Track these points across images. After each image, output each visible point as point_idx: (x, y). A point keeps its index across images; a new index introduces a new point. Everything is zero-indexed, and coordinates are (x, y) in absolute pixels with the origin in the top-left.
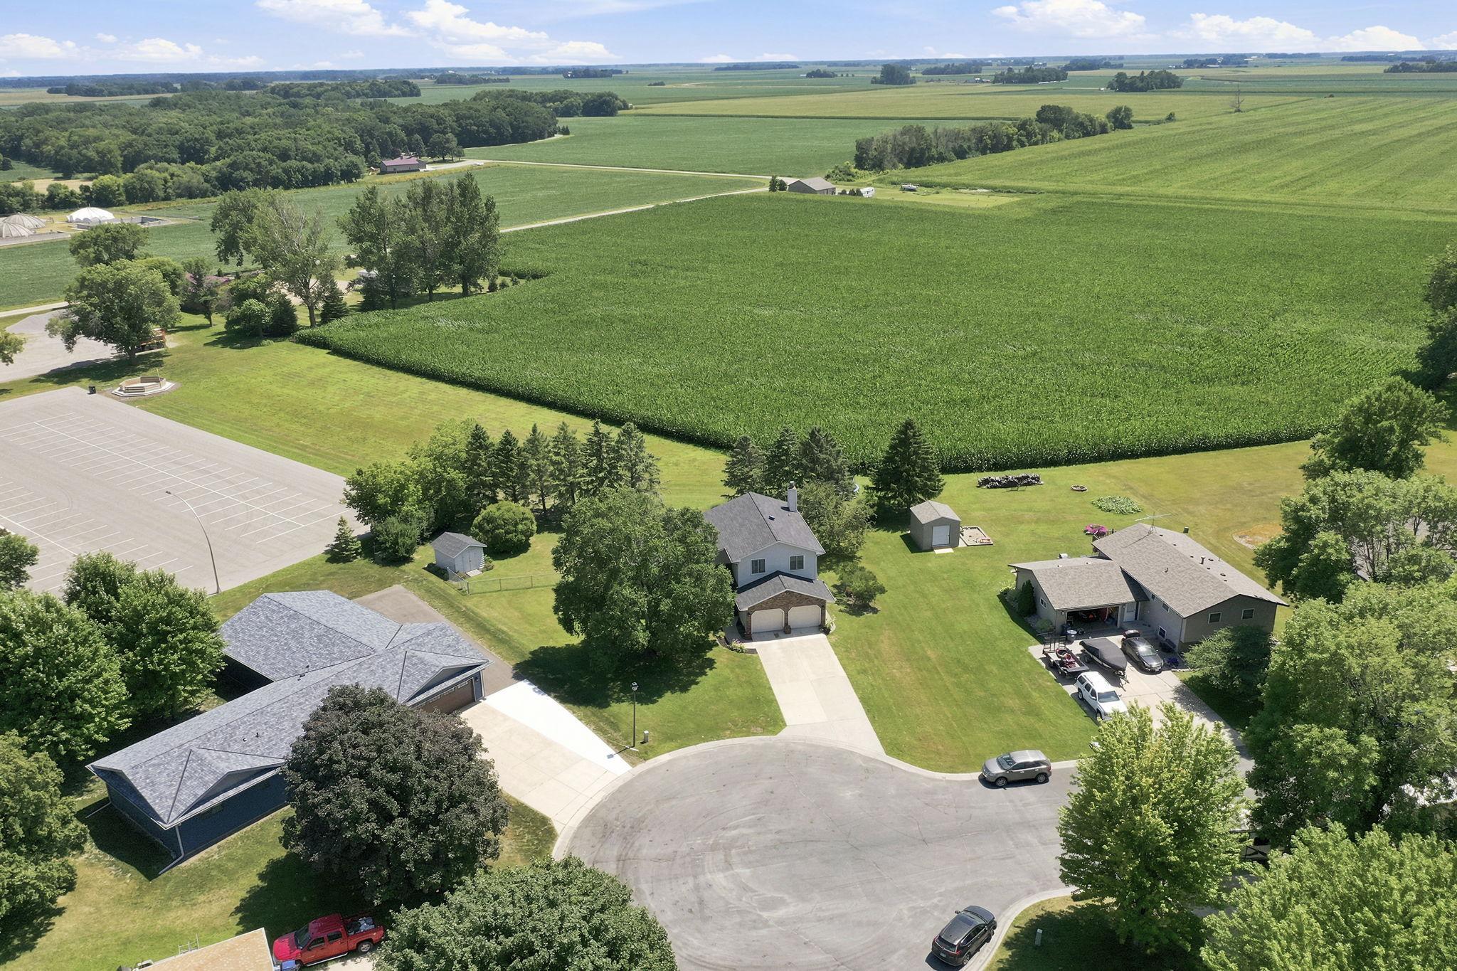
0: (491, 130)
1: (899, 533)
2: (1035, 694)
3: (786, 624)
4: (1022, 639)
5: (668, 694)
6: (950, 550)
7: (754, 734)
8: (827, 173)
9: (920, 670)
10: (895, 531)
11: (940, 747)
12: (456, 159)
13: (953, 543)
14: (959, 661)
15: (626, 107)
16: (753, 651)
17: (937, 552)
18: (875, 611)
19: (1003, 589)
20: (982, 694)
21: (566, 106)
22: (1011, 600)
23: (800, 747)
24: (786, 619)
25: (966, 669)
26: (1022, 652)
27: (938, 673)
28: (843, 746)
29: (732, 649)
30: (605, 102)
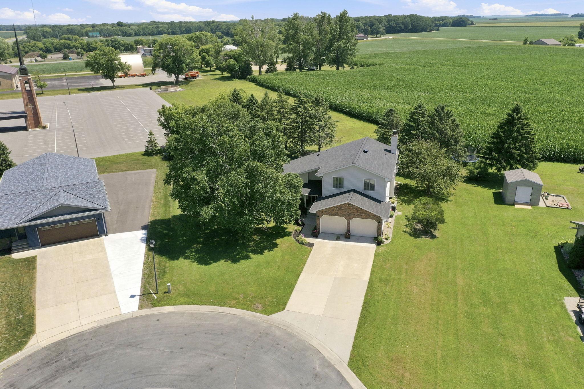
0: (402, 26)
1: (494, 190)
2: (549, 346)
3: (348, 231)
4: (561, 288)
5: (222, 261)
6: (530, 207)
7: (255, 310)
8: (560, 40)
9: (440, 292)
10: (491, 188)
11: (407, 375)
12: (382, 36)
13: (534, 203)
14: (484, 294)
15: (472, 24)
16: (311, 245)
17: (516, 206)
18: (434, 237)
19: (563, 242)
20: (490, 330)
21: (445, 23)
22: (566, 252)
23: (278, 333)
24: (348, 226)
25: (486, 301)
26: (556, 300)
27: (456, 299)
28: (315, 343)
29: (297, 241)
30: (463, 21)
